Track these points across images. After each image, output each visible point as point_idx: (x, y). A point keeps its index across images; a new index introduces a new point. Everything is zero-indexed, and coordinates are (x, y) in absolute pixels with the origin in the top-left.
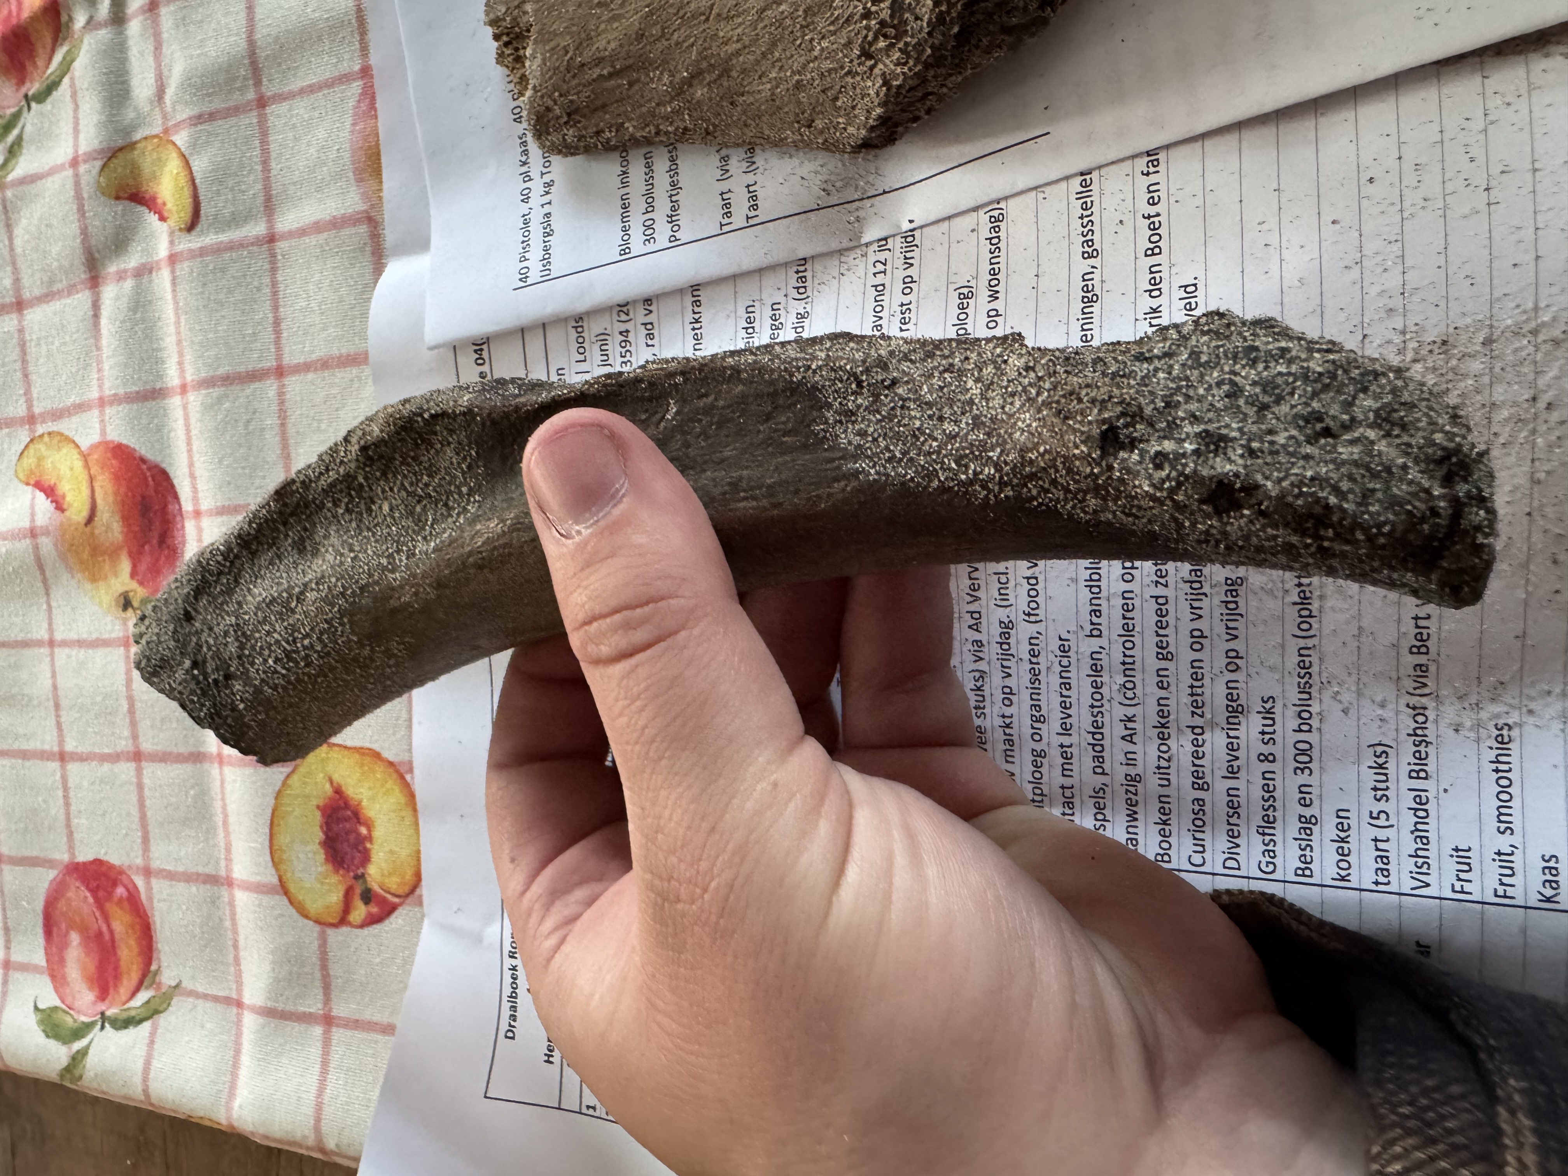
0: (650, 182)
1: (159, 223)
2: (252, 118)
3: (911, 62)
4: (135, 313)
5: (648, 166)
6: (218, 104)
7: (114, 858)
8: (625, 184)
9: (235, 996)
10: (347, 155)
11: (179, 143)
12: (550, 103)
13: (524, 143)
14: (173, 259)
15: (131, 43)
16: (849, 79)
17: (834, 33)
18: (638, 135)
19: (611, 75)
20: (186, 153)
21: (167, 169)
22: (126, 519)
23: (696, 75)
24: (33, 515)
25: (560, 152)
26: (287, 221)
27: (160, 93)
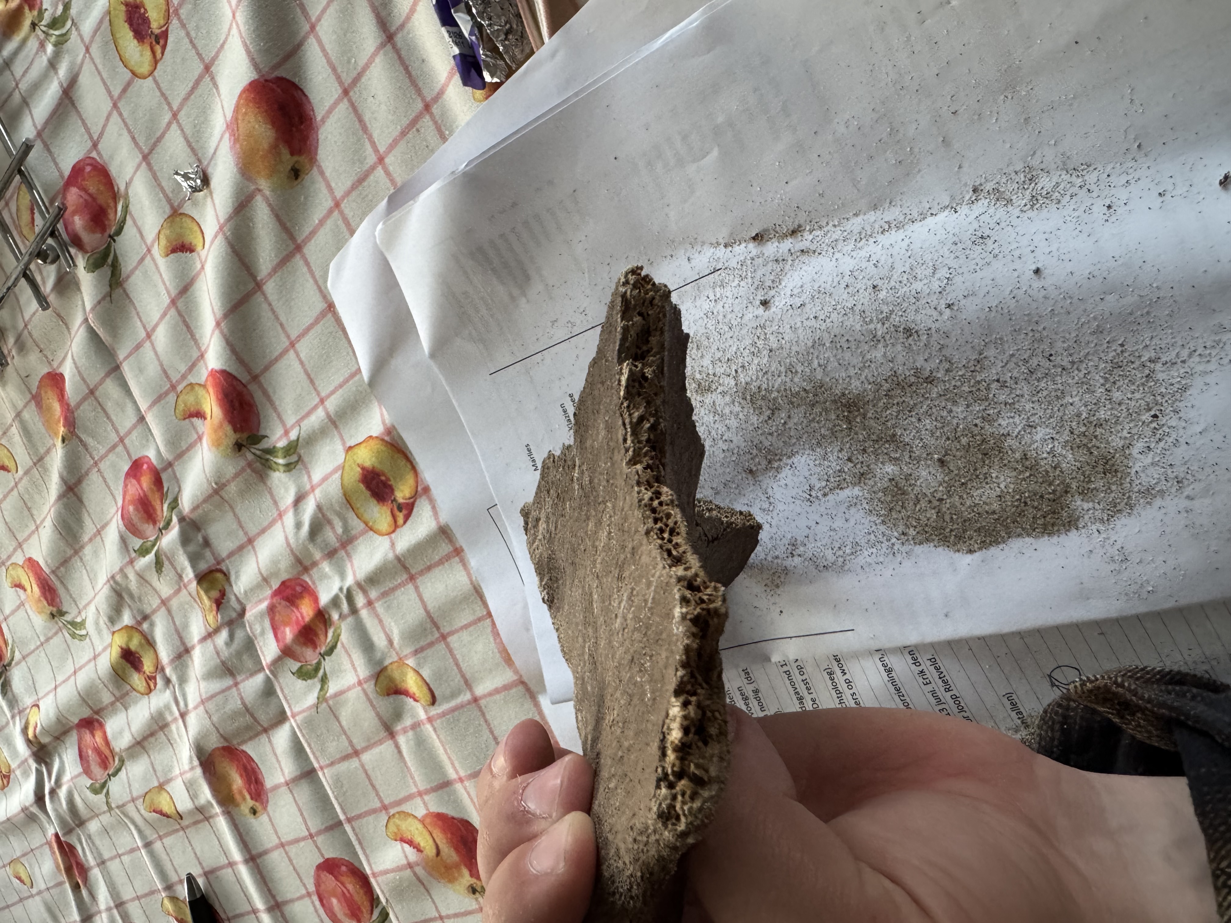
1: (415, 703)
2: (442, 645)
4: (420, 747)
6: (423, 643)
10: (498, 655)
11: (411, 665)
14: (430, 720)
15: (365, 621)
20: (417, 669)
21: (409, 677)
22: (457, 849)
24: (406, 857)
26: (480, 690)
27: (391, 642)
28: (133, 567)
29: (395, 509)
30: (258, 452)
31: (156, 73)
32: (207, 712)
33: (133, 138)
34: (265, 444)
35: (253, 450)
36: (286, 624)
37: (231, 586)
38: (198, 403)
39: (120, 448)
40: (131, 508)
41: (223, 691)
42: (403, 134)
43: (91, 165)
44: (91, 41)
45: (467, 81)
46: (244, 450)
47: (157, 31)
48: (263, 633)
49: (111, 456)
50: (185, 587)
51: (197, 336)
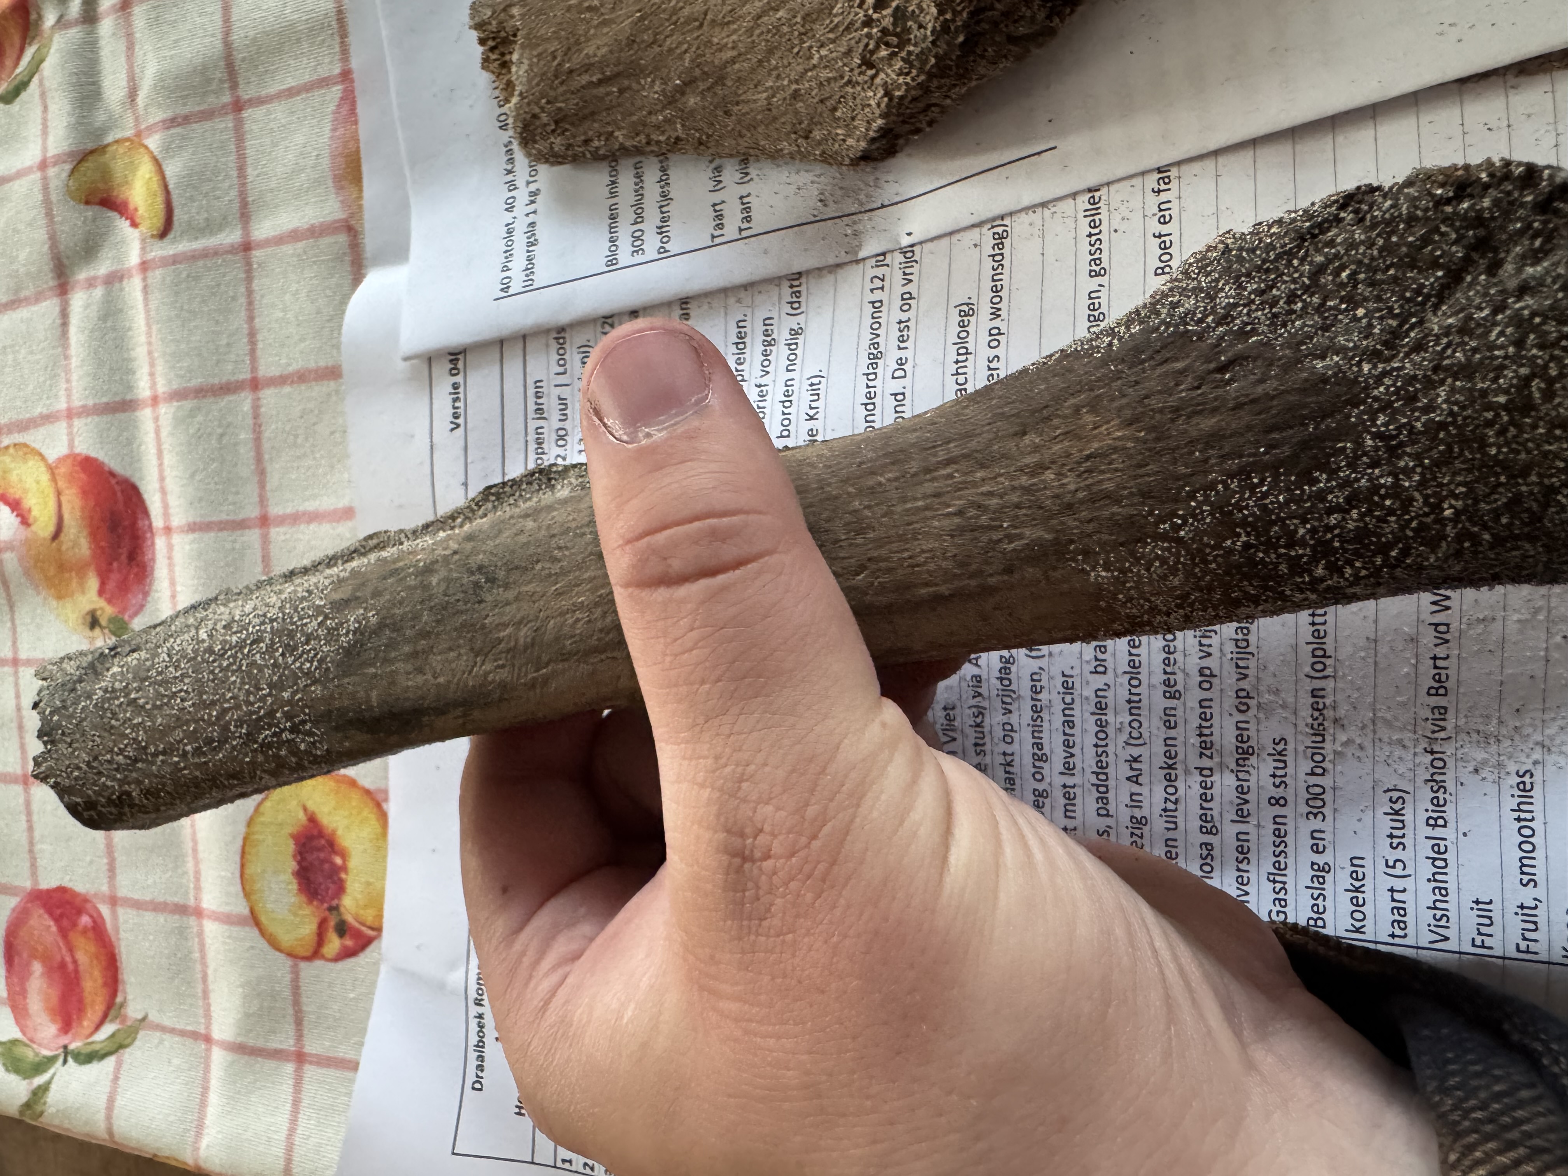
0: (639, 194)
1: (131, 230)
2: (228, 122)
3: (914, 72)
4: (105, 321)
5: (638, 176)
6: (191, 107)
7: (80, 886)
8: (613, 194)
9: (203, 1031)
10: (326, 162)
11: (152, 147)
12: (537, 110)
13: (510, 152)
14: (145, 266)
15: (102, 43)
16: (849, 89)
17: (833, 41)
18: (628, 144)
19: (600, 82)
20: (159, 157)
21: (140, 173)
22: (94, 535)
23: (689, 83)
25: (547, 161)
26: (264, 228)
27: (133, 94)
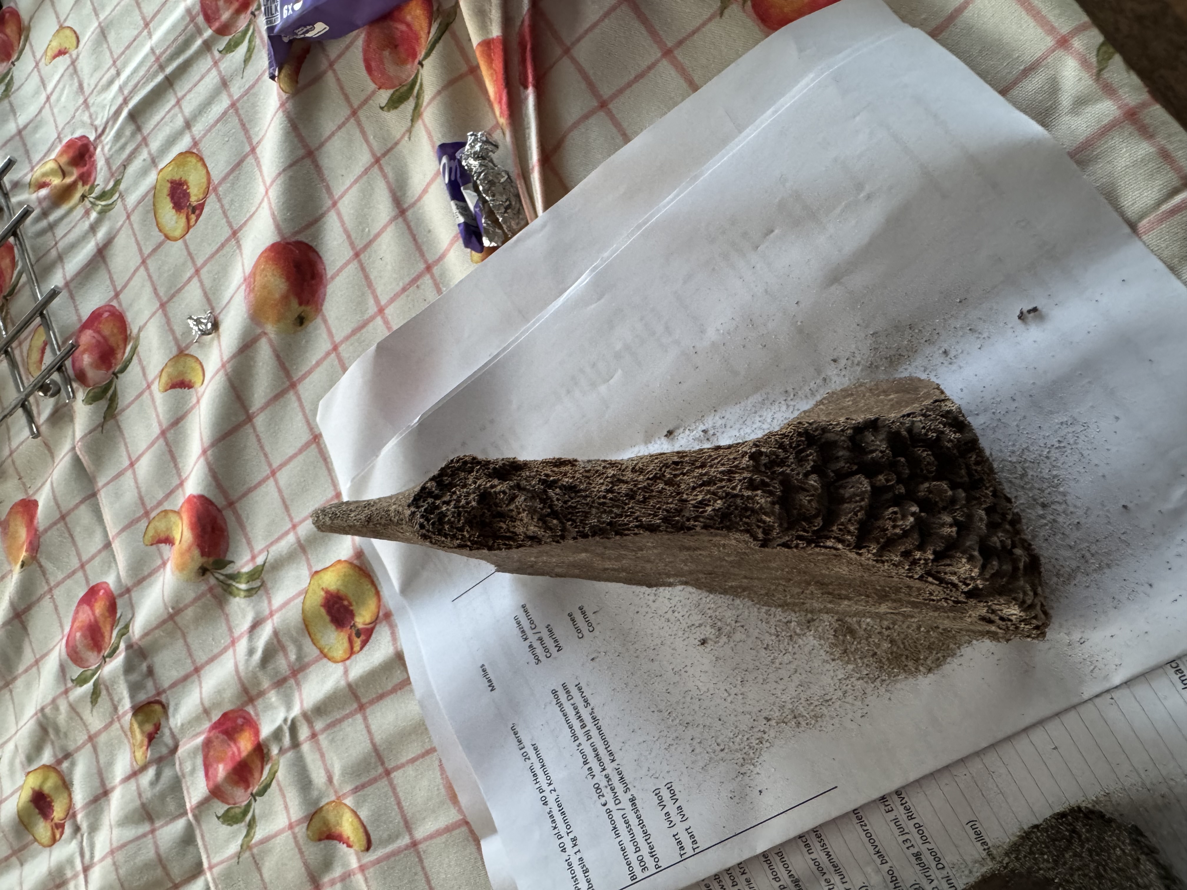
1: (348, 849)
2: (384, 782)
6: (364, 779)
11: (349, 804)
14: (362, 868)
15: (306, 756)
20: (355, 809)
21: (345, 818)
26: (420, 833)
27: (330, 780)
28: (67, 697)
29: (354, 634)
30: (221, 578)
31: (187, 237)
32: (114, 864)
33: (155, 290)
34: (229, 570)
35: (217, 575)
36: (220, 760)
37: (167, 718)
38: (169, 529)
39: (80, 574)
40: (78, 635)
41: (138, 838)
42: (404, 290)
43: (109, 311)
44: (133, 211)
45: (468, 244)
46: (208, 574)
47: (195, 204)
48: (193, 771)
49: (69, 582)
50: (119, 719)
51: (180, 465)
